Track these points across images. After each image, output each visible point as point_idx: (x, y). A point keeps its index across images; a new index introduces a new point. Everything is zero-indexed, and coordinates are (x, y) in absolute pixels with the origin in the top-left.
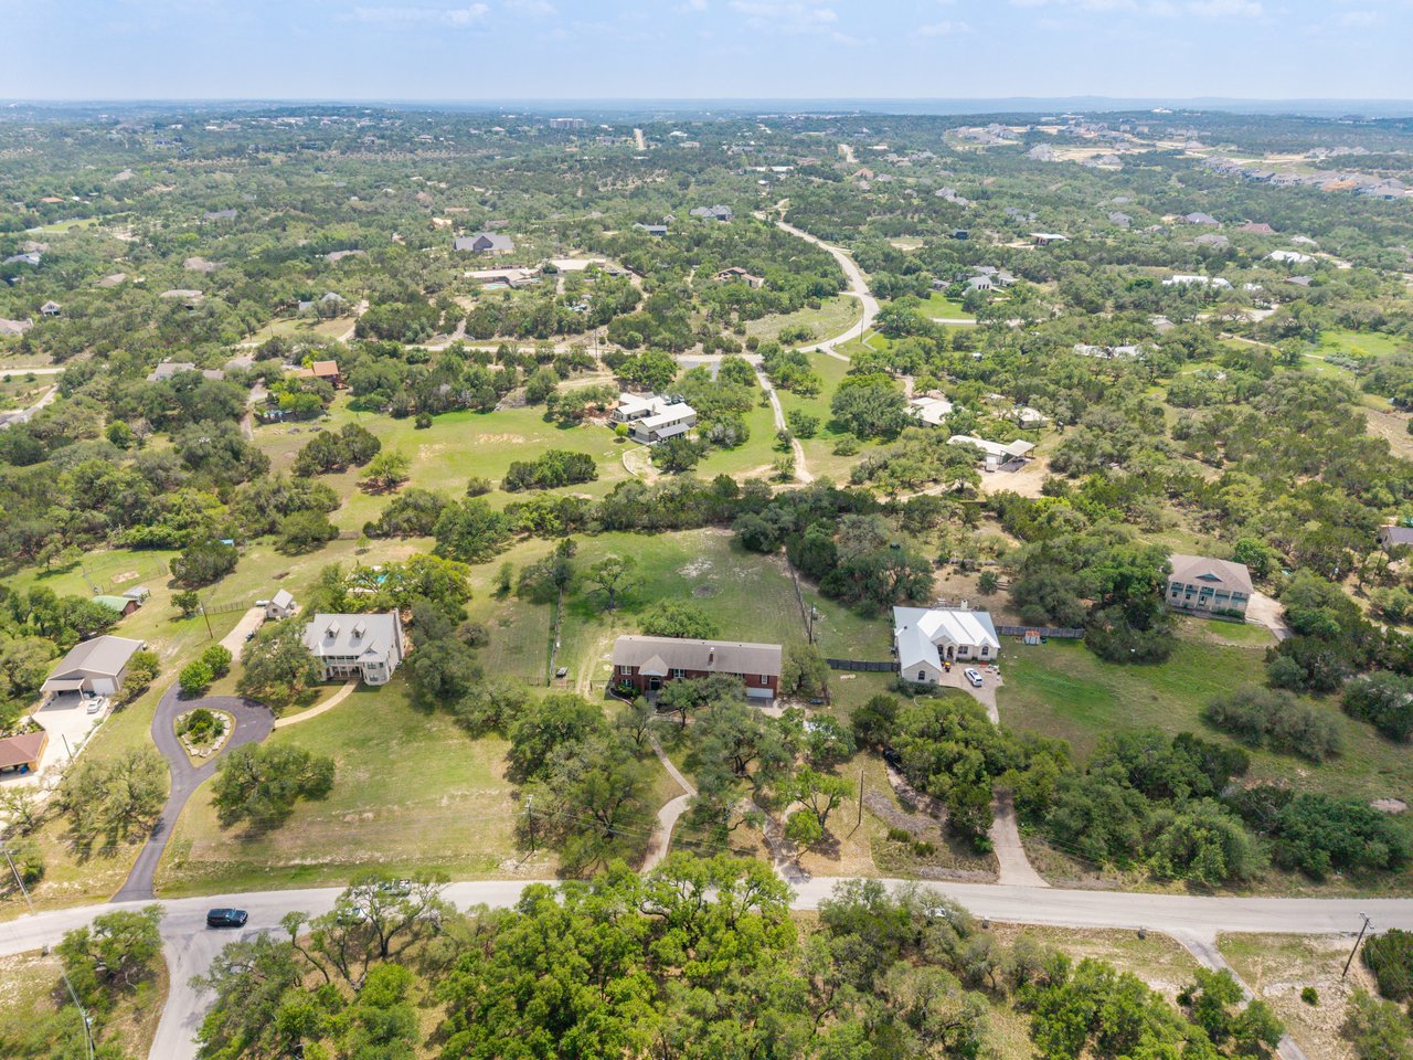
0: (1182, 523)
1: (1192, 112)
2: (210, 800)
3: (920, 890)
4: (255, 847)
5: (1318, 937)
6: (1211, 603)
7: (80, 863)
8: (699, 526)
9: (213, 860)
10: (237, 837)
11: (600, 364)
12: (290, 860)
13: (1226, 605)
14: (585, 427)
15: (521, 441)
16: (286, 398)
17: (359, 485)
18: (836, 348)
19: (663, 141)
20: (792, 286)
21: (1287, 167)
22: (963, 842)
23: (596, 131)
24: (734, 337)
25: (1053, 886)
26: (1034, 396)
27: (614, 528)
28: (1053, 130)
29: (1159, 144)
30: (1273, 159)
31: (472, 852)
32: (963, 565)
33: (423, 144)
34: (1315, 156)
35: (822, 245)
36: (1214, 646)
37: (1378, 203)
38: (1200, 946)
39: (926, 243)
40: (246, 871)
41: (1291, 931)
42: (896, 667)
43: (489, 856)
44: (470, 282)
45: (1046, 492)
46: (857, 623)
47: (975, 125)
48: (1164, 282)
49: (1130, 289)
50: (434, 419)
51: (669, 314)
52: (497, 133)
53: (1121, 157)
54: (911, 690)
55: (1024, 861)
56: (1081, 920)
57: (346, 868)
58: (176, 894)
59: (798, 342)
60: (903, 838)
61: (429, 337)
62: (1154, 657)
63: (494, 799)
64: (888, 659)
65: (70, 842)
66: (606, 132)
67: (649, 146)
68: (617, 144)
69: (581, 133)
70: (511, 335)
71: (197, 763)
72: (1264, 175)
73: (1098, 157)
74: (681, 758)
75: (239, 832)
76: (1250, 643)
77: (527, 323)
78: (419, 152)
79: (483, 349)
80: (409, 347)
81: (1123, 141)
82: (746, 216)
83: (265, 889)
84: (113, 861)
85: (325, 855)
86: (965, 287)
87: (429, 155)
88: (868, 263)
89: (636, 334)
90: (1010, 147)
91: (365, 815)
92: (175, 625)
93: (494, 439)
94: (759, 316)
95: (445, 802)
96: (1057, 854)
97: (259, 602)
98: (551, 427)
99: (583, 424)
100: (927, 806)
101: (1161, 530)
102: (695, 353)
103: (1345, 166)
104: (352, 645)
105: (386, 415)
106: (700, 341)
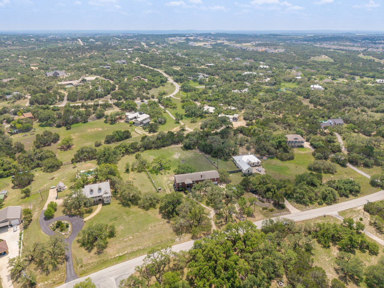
0: (280, 128)
1: (220, 33)
2: (79, 246)
3: (280, 218)
4: (102, 255)
5: (355, 208)
6: (296, 144)
7: (47, 275)
8: (170, 145)
9: (92, 262)
10: (95, 254)
11: (114, 106)
12: (115, 255)
13: (299, 144)
14: (118, 123)
15: (101, 129)
16: (18, 126)
17: (58, 149)
18: (174, 96)
19: (88, 42)
20: (156, 81)
21: (248, 46)
22: (278, 207)
23: (66, 40)
24: (147, 95)
25: (302, 211)
26: (232, 103)
27: (147, 149)
28: (192, 38)
29: (217, 41)
30: (244, 44)
31: (165, 239)
32: (240, 145)
33: (9, 44)
34: (253, 44)
35: (155, 69)
36: (301, 154)
37: (271, 54)
38: (336, 215)
39: (181, 68)
40: (103, 263)
41: (350, 208)
42: (241, 171)
43: (171, 239)
44: (61, 85)
45: (247, 125)
46: (225, 163)
47: (172, 37)
48: (243, 74)
49: (236, 76)
50: (71, 126)
51: (127, 90)
52: (32, 41)
53: (211, 45)
54: (248, 175)
55: (293, 207)
56: (313, 216)
57: (132, 253)
58: (85, 275)
59: (164, 95)
60: (266, 209)
61: (56, 103)
62: (292, 158)
63: (163, 224)
64: (237, 169)
65: (39, 270)
66: (70, 40)
67: (84, 44)
68: (74, 43)
69: (61, 40)
70: (82, 100)
71: (67, 237)
72: (245, 48)
73: (205, 45)
74: (204, 202)
75: (95, 252)
76: (307, 152)
77: (87, 96)
78: (8, 47)
79: (77, 105)
80: (52, 106)
81: (209, 41)
82: (131, 62)
83: (112, 265)
84: (59, 271)
85: (124, 251)
86: (198, 78)
87: (12, 48)
88: (170, 73)
89: (120, 96)
90: (183, 42)
91: (130, 238)
92: (24, 200)
93: (93, 130)
94: (150, 89)
95: (150, 229)
96: (298, 204)
97: (52, 187)
98: (108, 125)
99: (117, 123)
100: (266, 200)
101: (276, 130)
102: (138, 100)
103: (261, 46)
104: (99, 192)
105: (54, 127)
106: (138, 97)
